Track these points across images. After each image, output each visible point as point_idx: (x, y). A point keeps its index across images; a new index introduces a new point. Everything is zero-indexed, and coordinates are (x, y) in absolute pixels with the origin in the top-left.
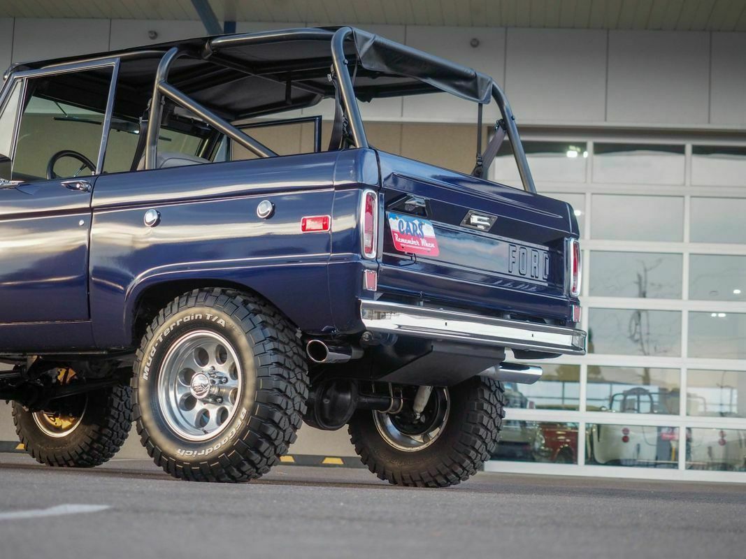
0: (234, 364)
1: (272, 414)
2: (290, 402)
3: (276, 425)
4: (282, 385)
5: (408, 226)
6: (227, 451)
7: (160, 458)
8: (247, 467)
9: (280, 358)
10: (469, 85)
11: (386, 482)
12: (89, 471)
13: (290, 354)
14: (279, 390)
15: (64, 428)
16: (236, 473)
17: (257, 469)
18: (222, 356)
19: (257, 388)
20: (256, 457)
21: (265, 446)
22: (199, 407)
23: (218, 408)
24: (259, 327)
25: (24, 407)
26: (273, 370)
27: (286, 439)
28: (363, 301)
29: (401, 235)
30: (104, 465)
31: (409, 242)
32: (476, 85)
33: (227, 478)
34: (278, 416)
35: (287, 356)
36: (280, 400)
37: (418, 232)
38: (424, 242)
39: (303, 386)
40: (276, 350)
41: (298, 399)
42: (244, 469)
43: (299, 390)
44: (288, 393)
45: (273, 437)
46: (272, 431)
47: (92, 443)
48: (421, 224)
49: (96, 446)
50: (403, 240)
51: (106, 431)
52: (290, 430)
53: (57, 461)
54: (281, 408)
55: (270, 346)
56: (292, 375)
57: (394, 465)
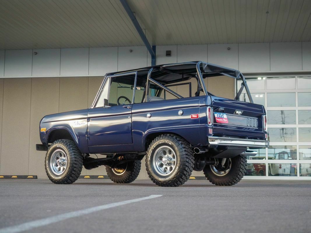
0: (174, 155)
1: (185, 168)
2: (190, 165)
3: (186, 171)
4: (187, 160)
5: (220, 115)
6: (173, 178)
7: (155, 181)
8: (179, 182)
9: (187, 153)
10: (233, 74)
11: (214, 185)
12: (128, 185)
13: (189, 151)
14: (187, 161)
15: (121, 172)
16: (176, 184)
17: (181, 183)
18: (170, 152)
19: (181, 161)
20: (181, 180)
21: (183, 176)
22: (164, 166)
23: (170, 166)
24: (180, 144)
25: (110, 167)
26: (185, 156)
27: (189, 174)
28: (209, 137)
29: (218, 118)
30: (133, 182)
31: (220, 120)
32: (235, 73)
33: (173, 186)
34: (187, 168)
35: (189, 152)
36: (187, 164)
37: (222, 117)
38: (224, 120)
39: (193, 160)
40: (185, 151)
41: (192, 163)
42: (178, 183)
43: (192, 161)
44: (189, 162)
45: (186, 174)
46: (185, 172)
47: (129, 176)
48: (223, 115)
49: (130, 177)
50: (219, 120)
51: (133, 173)
52: (190, 172)
53: (119, 182)
54: (188, 166)
55: (184, 150)
56: (190, 157)
57: (217, 180)
